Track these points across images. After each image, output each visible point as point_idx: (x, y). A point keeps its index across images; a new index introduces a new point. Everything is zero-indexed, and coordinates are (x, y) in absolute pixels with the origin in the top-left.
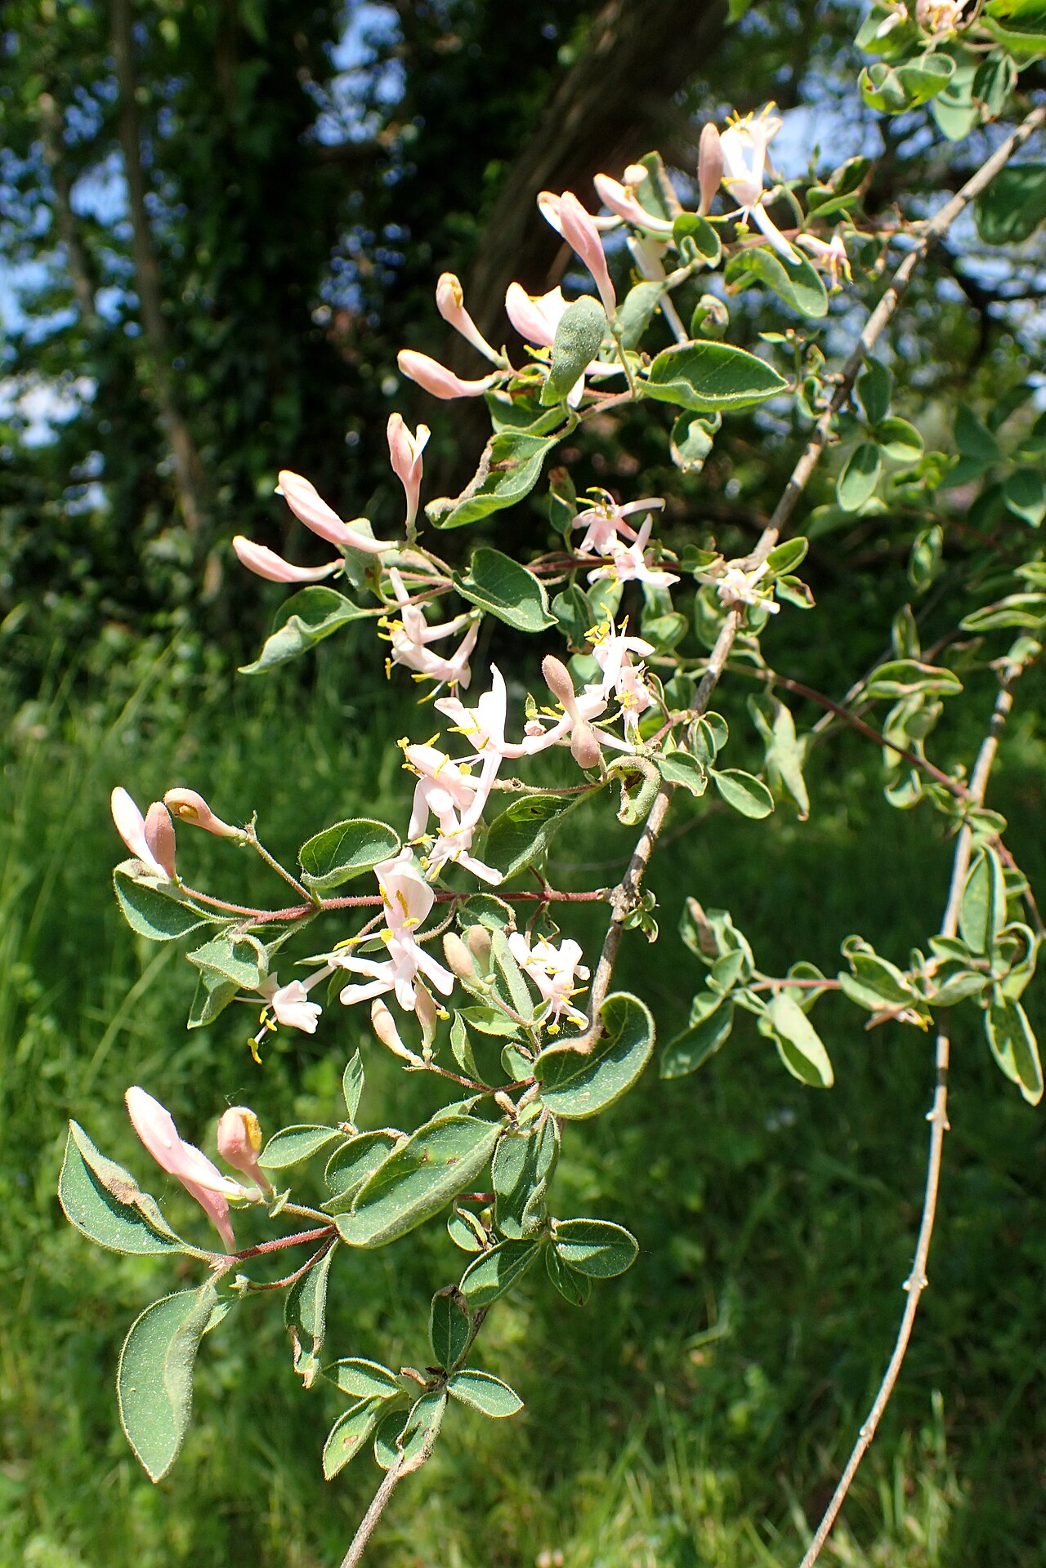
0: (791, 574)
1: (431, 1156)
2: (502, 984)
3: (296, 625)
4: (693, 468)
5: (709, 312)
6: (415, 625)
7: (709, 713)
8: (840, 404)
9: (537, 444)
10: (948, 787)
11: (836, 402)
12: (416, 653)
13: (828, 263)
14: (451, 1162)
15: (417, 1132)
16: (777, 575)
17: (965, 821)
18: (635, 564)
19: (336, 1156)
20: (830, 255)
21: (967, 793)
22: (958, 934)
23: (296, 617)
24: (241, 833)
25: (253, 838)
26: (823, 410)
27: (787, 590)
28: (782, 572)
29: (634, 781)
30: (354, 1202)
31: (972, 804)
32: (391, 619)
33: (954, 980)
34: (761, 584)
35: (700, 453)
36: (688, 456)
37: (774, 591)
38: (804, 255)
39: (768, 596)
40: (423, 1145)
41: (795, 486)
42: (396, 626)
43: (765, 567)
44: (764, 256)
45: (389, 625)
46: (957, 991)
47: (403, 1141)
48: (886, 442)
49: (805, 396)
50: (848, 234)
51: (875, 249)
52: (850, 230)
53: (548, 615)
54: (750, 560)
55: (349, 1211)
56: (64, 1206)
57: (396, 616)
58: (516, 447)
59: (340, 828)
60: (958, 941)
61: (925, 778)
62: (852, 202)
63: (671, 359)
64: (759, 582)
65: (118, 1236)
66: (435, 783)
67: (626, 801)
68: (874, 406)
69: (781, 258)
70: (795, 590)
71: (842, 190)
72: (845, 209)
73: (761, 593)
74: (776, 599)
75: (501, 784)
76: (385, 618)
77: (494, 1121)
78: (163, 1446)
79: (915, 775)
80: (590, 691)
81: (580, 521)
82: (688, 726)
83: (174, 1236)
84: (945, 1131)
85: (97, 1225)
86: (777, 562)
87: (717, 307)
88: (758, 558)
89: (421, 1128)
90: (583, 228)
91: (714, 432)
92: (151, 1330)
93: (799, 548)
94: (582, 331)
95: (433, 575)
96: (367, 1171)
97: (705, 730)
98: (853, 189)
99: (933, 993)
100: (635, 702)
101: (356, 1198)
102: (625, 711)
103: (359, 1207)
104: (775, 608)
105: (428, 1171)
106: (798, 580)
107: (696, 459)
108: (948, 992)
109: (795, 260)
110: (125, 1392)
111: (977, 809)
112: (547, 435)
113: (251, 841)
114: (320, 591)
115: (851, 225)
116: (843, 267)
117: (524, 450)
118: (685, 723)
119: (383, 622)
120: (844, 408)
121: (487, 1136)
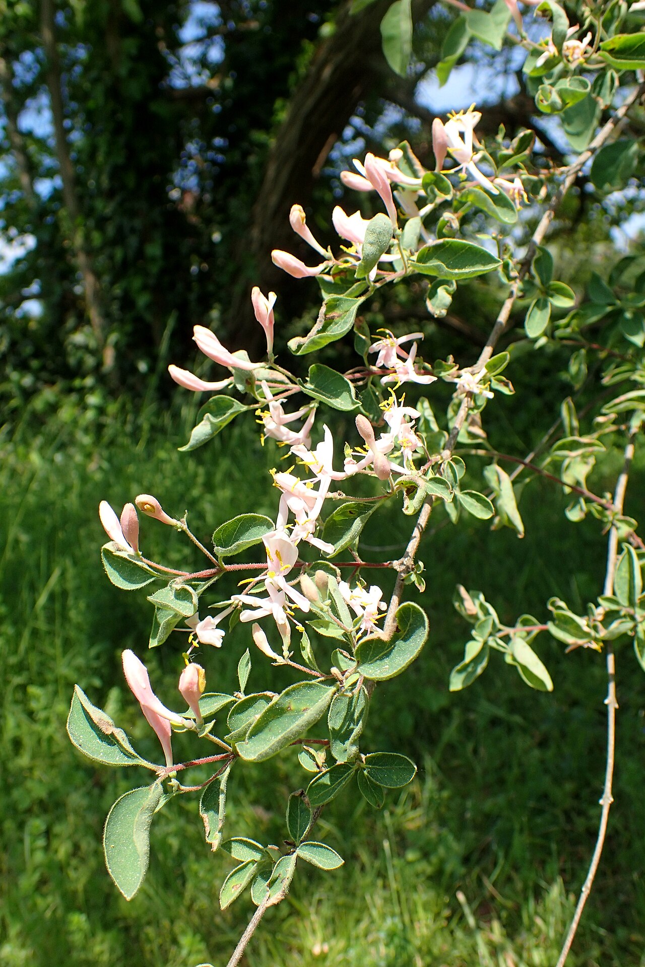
0: (500, 374)
1: (293, 707)
2: (334, 608)
3: (208, 419)
4: (441, 314)
5: (448, 222)
6: (277, 413)
7: (454, 456)
8: (524, 275)
9: (352, 303)
10: (601, 505)
11: (522, 274)
12: (278, 429)
13: (514, 193)
14: (304, 710)
15: (284, 691)
16: (491, 376)
17: (613, 524)
18: (409, 372)
19: (235, 708)
20: (514, 189)
21: (613, 507)
22: (614, 594)
23: (208, 414)
24: (179, 524)
25: (185, 527)
26: (514, 278)
27: (497, 384)
28: (494, 374)
29: (410, 491)
30: (247, 735)
31: (616, 514)
32: (263, 411)
33: (614, 625)
34: (482, 381)
35: (444, 305)
36: (438, 307)
37: (490, 385)
38: (501, 189)
39: (486, 388)
40: (288, 700)
41: (501, 324)
42: (265, 415)
43: (484, 371)
44: (477, 192)
45: (261, 414)
46: (617, 631)
47: (276, 698)
48: (552, 296)
49: (503, 271)
50: (524, 177)
51: (539, 184)
52: (525, 174)
53: (356, 400)
54: (475, 368)
55: (244, 741)
56: (70, 735)
57: (266, 408)
58: (339, 305)
59: (238, 519)
60: (614, 597)
61: (588, 501)
62: (524, 158)
63: (429, 250)
64: (481, 380)
65: (101, 754)
66: (291, 494)
67: (407, 502)
68: (544, 275)
69: (487, 192)
70: (502, 384)
71: (518, 151)
72: (522, 162)
73: (483, 387)
74: (492, 390)
75: (331, 495)
76: (259, 410)
77: (330, 686)
78: (131, 879)
79: (582, 501)
80: (384, 437)
81: (373, 348)
82: (441, 464)
83: (136, 754)
84: (616, 710)
85: (89, 747)
86: (491, 367)
87: (452, 219)
88: (479, 367)
89: (287, 689)
90: (379, 174)
91: (452, 293)
92: (123, 810)
93: (504, 358)
94: (380, 233)
95: (287, 384)
96: (254, 715)
97: (451, 467)
98: (525, 150)
99: (603, 633)
100: (410, 444)
101: (249, 732)
102: (404, 451)
103: (250, 738)
104: (491, 395)
105: (291, 716)
106: (504, 378)
107: (442, 309)
108: (612, 633)
109: (495, 192)
110: (108, 847)
111: (620, 517)
112: (357, 297)
113: (184, 528)
114: (221, 398)
115: (525, 171)
116: (522, 196)
117: (344, 306)
118: (439, 463)
119: (258, 413)
120: (526, 278)
121: (325, 695)
